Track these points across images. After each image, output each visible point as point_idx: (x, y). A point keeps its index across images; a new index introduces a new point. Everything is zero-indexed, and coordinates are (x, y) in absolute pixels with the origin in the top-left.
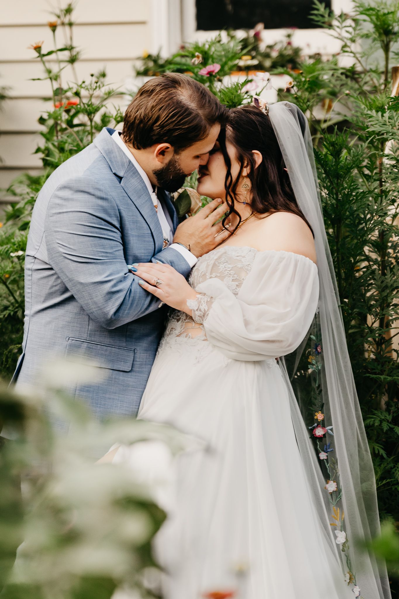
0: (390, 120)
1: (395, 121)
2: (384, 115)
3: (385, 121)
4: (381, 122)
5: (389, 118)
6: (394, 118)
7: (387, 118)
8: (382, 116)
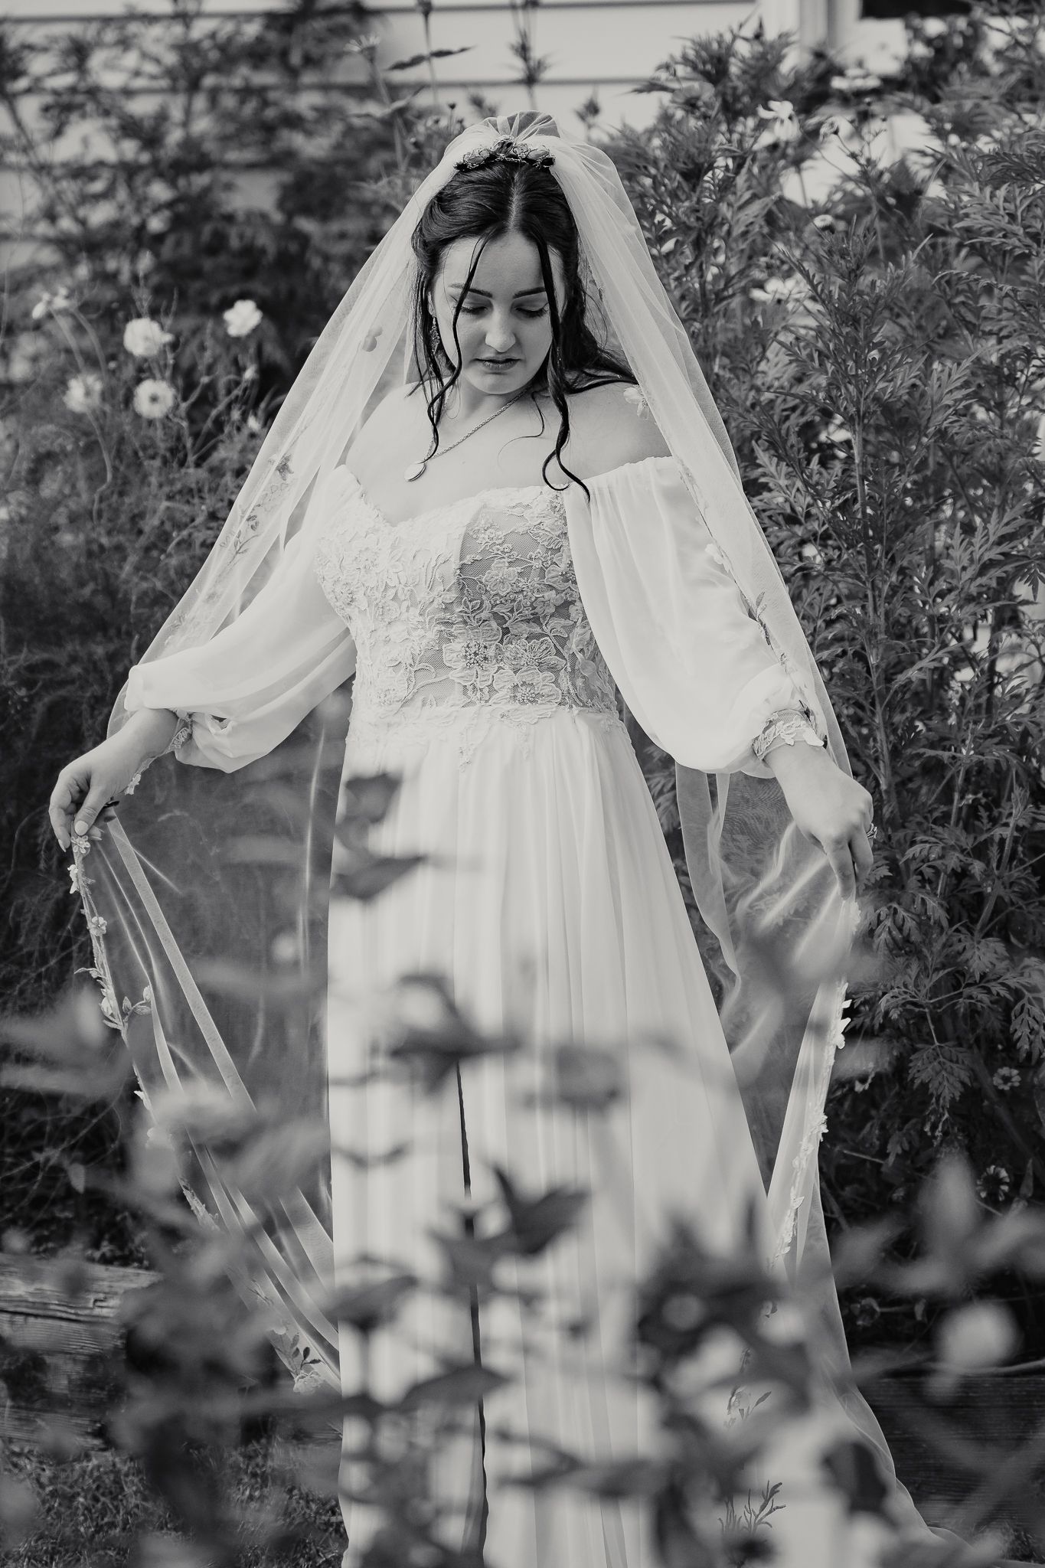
0: (1007, 205)
1: (1016, 207)
2: (998, 192)
3: (997, 207)
4: (987, 209)
5: (1006, 200)
6: (1015, 199)
7: (1002, 199)
8: (992, 196)
